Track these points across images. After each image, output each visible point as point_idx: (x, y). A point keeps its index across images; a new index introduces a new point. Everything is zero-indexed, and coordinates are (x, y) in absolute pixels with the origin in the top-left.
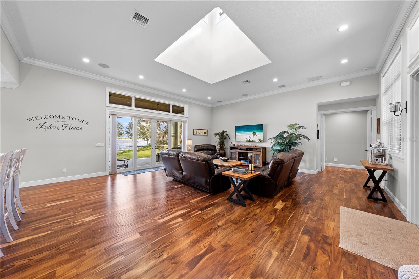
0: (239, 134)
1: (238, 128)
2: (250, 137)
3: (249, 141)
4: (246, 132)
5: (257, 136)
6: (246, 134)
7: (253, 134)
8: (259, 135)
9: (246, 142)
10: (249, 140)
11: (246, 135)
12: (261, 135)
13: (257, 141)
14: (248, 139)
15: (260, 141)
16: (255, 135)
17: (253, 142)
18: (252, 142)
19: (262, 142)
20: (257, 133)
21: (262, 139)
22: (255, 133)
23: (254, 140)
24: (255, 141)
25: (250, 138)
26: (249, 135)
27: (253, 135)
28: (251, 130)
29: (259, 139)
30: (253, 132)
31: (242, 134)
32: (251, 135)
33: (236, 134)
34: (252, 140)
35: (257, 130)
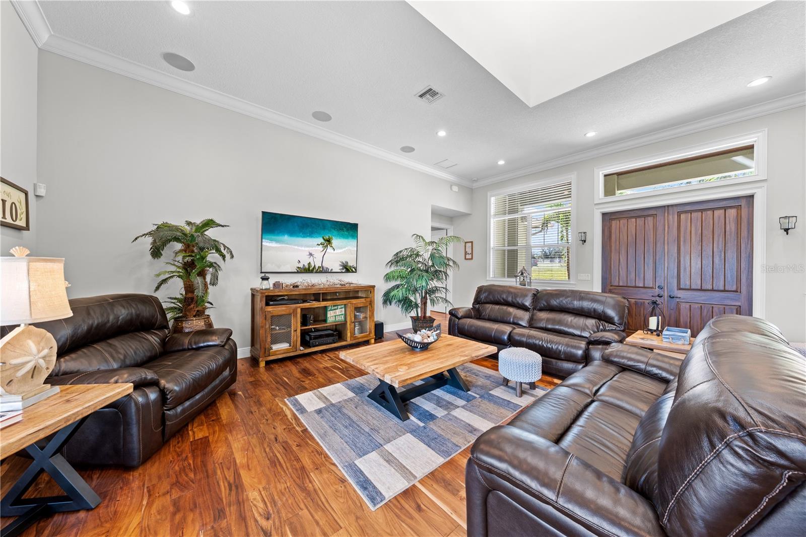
0: (274, 245)
2: (311, 254)
3: (308, 270)
4: (298, 237)
5: (337, 253)
6: (298, 246)
7: (321, 244)
8: (341, 248)
9: (298, 272)
10: (307, 267)
11: (296, 247)
12: (349, 248)
13: (337, 268)
14: (305, 262)
15: (347, 269)
16: (330, 250)
17: (322, 271)
18: (316, 272)
19: (353, 272)
20: (335, 242)
21: (351, 263)
22: (329, 241)
23: (325, 265)
24: (327, 268)
25: (311, 260)
26: (307, 249)
27: (320, 248)
28: (316, 232)
29: (343, 263)
30: (324, 239)
31: (283, 245)
32: (316, 248)
33: (263, 243)
34: (318, 264)
35: (335, 232)
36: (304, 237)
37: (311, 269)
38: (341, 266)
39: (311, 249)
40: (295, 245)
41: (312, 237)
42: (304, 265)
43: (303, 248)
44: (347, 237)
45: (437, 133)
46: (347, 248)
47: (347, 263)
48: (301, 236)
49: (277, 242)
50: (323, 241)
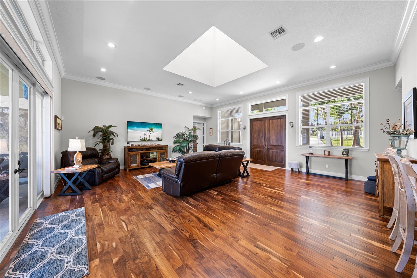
0: (131, 131)
1: (130, 124)
2: (145, 134)
3: (144, 140)
4: (140, 128)
5: (155, 134)
7: (149, 130)
8: (156, 132)
9: (140, 141)
10: (144, 139)
11: (140, 132)
12: (160, 132)
13: (155, 139)
14: (143, 137)
15: (159, 140)
16: (152, 133)
17: (150, 140)
18: (147, 141)
19: (161, 141)
20: (154, 130)
22: (152, 129)
23: (150, 138)
25: (145, 136)
26: (143, 132)
27: (149, 132)
28: (147, 126)
29: (157, 137)
30: (150, 128)
31: (135, 131)
32: (147, 132)
33: (128, 131)
34: (148, 138)
35: (154, 126)
36: (142, 128)
37: (145, 140)
38: (156, 138)
39: (145, 132)
40: (139, 131)
41: (145, 128)
42: (142, 138)
43: (142, 132)
44: (159, 128)
45: (189, 92)
46: (158, 132)
47: (159, 137)
48: (141, 128)
49: (132, 130)
50: (149, 129)
